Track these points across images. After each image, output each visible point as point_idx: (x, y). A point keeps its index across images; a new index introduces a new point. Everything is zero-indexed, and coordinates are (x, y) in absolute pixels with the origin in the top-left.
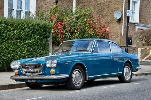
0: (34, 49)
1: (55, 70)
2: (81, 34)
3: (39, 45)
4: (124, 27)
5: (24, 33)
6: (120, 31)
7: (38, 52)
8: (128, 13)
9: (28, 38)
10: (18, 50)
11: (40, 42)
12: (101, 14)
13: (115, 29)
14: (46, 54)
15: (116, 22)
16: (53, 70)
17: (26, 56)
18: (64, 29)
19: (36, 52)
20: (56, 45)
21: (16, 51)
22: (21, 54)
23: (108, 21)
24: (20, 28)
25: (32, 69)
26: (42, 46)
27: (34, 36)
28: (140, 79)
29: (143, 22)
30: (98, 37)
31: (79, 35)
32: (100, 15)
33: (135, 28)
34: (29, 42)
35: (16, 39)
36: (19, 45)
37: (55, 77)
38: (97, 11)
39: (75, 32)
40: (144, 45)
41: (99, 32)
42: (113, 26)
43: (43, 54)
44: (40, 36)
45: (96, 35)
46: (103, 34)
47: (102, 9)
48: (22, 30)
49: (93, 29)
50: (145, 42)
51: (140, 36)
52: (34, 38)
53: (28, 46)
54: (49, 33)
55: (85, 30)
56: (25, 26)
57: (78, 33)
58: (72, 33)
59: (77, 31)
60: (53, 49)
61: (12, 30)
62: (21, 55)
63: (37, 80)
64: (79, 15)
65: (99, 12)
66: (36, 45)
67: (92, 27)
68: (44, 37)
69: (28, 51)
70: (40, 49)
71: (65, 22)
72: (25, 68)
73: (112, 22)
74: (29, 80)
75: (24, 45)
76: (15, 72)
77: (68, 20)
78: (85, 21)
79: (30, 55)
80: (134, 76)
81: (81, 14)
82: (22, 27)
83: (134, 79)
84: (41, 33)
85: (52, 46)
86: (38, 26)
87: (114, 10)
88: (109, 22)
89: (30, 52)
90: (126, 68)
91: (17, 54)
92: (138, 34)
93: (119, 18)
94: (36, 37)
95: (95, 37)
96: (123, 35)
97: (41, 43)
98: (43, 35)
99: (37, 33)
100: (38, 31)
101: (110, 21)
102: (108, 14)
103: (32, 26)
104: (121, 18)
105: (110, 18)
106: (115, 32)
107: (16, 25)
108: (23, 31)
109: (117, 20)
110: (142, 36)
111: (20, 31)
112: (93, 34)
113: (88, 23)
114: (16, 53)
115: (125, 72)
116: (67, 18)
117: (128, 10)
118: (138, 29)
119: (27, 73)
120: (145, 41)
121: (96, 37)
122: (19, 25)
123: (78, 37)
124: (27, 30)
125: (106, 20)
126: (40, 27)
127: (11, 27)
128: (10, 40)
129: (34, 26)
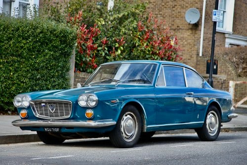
0: (44, 76)
1: (93, 112)
2: (126, 52)
3: (52, 69)
4: (204, 40)
5: (28, 45)
6: (196, 47)
7: (50, 81)
8: (215, 15)
9: (32, 55)
10: (15, 75)
11: (54, 63)
12: (161, 13)
13: (186, 43)
14: (64, 86)
15: (188, 30)
16: (90, 112)
17: (28, 87)
18: (96, 40)
19: (46, 80)
20: (81, 69)
21: (12, 78)
22: (20, 83)
23: (174, 28)
24: (19, 36)
25: (52, 109)
26: (57, 71)
27: (44, 51)
28: (233, 136)
29: (241, 31)
30: (157, 58)
31: (122, 52)
32: (159, 16)
33: (224, 42)
34: (35, 62)
35: (12, 55)
36: (17, 68)
37: (93, 124)
38: (153, 6)
39: (116, 46)
40: (240, 76)
41: (160, 49)
42: (183, 37)
43: (58, 85)
44: (55, 52)
45: (154, 53)
46: (166, 52)
47: (163, 4)
48: (23, 39)
49: (149, 43)
50: (244, 71)
51: (235, 59)
52: (44, 56)
53: (32, 70)
54: (71, 47)
55: (133, 43)
56: (28, 32)
57: (122, 48)
58: (110, 48)
59: (120, 45)
60: (76, 77)
61: (5, 38)
62: (19, 85)
63: (60, 127)
64: (124, 15)
65: (157, 9)
66: (46, 68)
67: (147, 38)
68: (62, 54)
69: (33, 79)
70: (53, 77)
71: (98, 27)
72: (41, 107)
73: (181, 29)
74: (46, 127)
75: (25, 68)
76: (22, 114)
77: (104, 23)
78: (135, 26)
79: (36, 85)
80: (222, 131)
81: (126, 13)
82: (23, 33)
83: (222, 136)
84: (56, 47)
85: (75, 72)
86: (51, 32)
87: (186, 7)
88: (175, 30)
89: (36, 81)
90: (211, 115)
91: (13, 84)
92: (230, 55)
93: (194, 21)
94: (47, 54)
95: (151, 57)
96: (201, 55)
97: (55, 65)
98: (59, 50)
99: (49, 46)
100: (51, 42)
101: (178, 27)
102: (173, 12)
103: (41, 32)
104: (198, 22)
105: (178, 21)
106: (186, 48)
107: (13, 30)
108: (24, 41)
109: (190, 27)
110: (238, 59)
111: (20, 42)
112: (149, 51)
113: (139, 31)
114: (12, 81)
115: (208, 121)
116: (102, 19)
117: (215, 9)
118: (230, 44)
119: (42, 116)
120: (244, 69)
121: (153, 57)
122: (18, 29)
123: (121, 57)
124: (32, 40)
125: (170, 25)
126: (55, 34)
127: (5, 34)
128: (2, 57)
129: (45, 34)
